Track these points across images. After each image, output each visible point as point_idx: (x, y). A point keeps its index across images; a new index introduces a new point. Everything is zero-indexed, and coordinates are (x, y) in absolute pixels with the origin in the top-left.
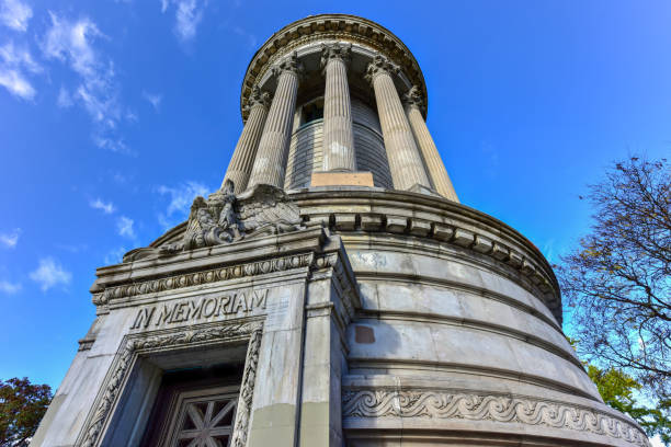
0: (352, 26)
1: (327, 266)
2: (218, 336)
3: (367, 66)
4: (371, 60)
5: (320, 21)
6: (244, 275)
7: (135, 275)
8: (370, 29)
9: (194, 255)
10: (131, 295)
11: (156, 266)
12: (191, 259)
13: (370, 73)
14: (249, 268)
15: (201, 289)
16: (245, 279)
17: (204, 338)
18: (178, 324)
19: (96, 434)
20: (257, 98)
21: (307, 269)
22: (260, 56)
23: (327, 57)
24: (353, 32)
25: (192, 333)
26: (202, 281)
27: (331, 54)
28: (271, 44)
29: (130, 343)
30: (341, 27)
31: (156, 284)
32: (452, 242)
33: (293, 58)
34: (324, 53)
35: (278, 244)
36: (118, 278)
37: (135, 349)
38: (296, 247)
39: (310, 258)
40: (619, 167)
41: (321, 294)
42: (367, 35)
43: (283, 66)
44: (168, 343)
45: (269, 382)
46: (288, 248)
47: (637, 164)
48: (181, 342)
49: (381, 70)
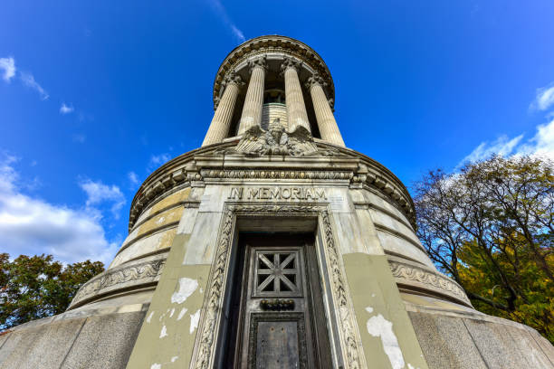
0: (303, 50)
1: (360, 182)
2: (297, 211)
3: (308, 78)
4: (311, 75)
5: (284, 40)
6: (306, 177)
7: (226, 164)
8: (313, 55)
9: (272, 159)
10: (222, 177)
11: (243, 161)
12: (270, 161)
13: (310, 83)
14: (310, 174)
15: (276, 181)
16: (307, 180)
17: (287, 211)
18: (266, 200)
19: (225, 259)
20: (233, 78)
21: (349, 181)
22: (238, 51)
23: (286, 64)
24: (302, 54)
25: (278, 207)
26: (277, 177)
27: (290, 63)
28: (248, 46)
29: (231, 207)
30: (295, 49)
31: (242, 173)
32: (383, 189)
33: (265, 59)
34: (285, 62)
35: (331, 163)
36: (212, 164)
37: (235, 211)
38: (343, 166)
39: (352, 174)
40: (431, 173)
41: (358, 197)
42: (311, 59)
43: (256, 62)
44: (260, 211)
45: (346, 239)
46: (338, 166)
47: (440, 173)
48: (271, 211)
49: (317, 83)
